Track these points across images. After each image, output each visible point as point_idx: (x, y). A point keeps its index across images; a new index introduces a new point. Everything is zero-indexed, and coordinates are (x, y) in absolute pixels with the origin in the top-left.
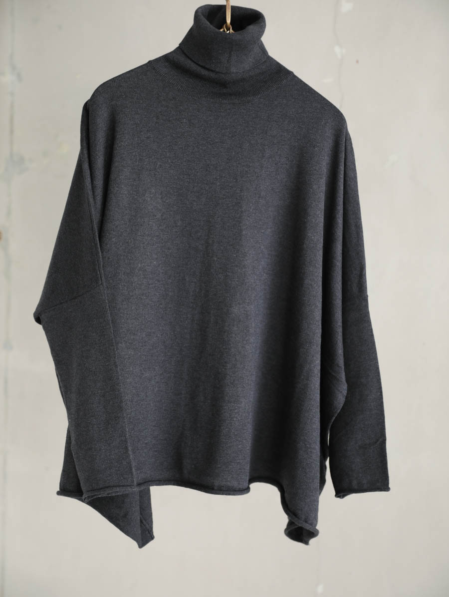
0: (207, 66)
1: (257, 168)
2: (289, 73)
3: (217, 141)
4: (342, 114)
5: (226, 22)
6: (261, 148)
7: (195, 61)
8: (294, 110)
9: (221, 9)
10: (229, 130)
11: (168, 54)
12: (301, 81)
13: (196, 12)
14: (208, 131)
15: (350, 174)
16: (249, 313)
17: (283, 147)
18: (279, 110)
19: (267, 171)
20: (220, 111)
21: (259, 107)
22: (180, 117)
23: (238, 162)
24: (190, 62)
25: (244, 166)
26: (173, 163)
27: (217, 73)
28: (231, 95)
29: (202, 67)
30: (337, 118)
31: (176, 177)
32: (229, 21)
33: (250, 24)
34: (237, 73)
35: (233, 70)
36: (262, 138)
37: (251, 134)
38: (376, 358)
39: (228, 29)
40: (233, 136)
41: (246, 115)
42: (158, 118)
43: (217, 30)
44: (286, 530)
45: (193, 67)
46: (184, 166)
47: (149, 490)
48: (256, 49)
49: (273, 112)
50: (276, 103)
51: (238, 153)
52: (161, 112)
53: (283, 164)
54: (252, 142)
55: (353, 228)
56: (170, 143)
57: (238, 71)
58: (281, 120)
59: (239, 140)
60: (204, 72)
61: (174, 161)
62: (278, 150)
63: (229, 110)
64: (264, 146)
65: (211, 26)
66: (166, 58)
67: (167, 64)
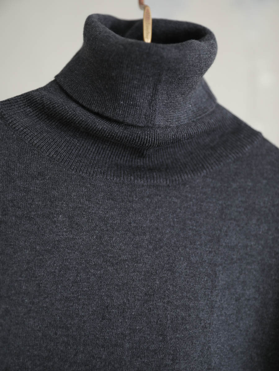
0: (108, 114)
1: (203, 310)
2: (255, 134)
3: (124, 257)
6: (209, 271)
7: (84, 104)
8: (266, 199)
10: (148, 237)
11: (33, 91)
14: (106, 238)
17: (249, 267)
18: (240, 199)
19: (222, 315)
20: (131, 199)
21: (205, 193)
22: (53, 211)
23: (166, 301)
24: (74, 105)
25: (177, 307)
26: (33, 303)
27: (128, 125)
28: (151, 170)
29: (97, 114)
31: (40, 334)
34: (166, 127)
35: (160, 121)
36: (210, 252)
37: (191, 244)
40: (155, 249)
41: (180, 208)
45: (81, 115)
46: (57, 309)
49: (229, 203)
50: (234, 185)
51: (166, 282)
52: (12, 201)
53: (249, 300)
54: (193, 259)
56: (28, 263)
57: (168, 124)
58: (244, 217)
59: (168, 256)
60: (101, 125)
61: (36, 300)
62: (240, 273)
63: (148, 197)
64: (215, 265)
67: (28, 109)
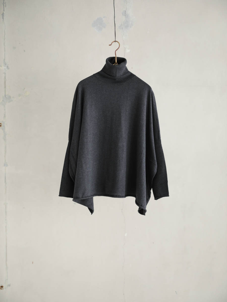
0: (110, 75)
1: (125, 103)
2: (134, 75)
3: (114, 96)
4: (150, 87)
5: (115, 62)
6: (127, 97)
7: (107, 73)
9: (114, 58)
10: (117, 93)
12: (138, 78)
13: (106, 59)
14: (111, 93)
15: (154, 104)
16: (124, 145)
18: (132, 86)
20: (114, 87)
21: (126, 86)
22: (103, 89)
24: (105, 73)
27: (113, 76)
30: (149, 88)
32: (116, 61)
33: (122, 62)
34: (119, 76)
35: (117, 75)
38: (164, 158)
39: (116, 64)
41: (122, 88)
42: (96, 90)
43: (112, 65)
44: (138, 210)
45: (106, 75)
46: (104, 103)
47: (93, 198)
48: (124, 69)
49: (130, 87)
50: (131, 84)
51: (120, 99)
52: (97, 88)
54: (124, 96)
55: (156, 120)
56: (100, 97)
58: (132, 89)
59: (120, 95)
61: (101, 102)
63: (117, 87)
65: (111, 64)
66: (98, 73)
